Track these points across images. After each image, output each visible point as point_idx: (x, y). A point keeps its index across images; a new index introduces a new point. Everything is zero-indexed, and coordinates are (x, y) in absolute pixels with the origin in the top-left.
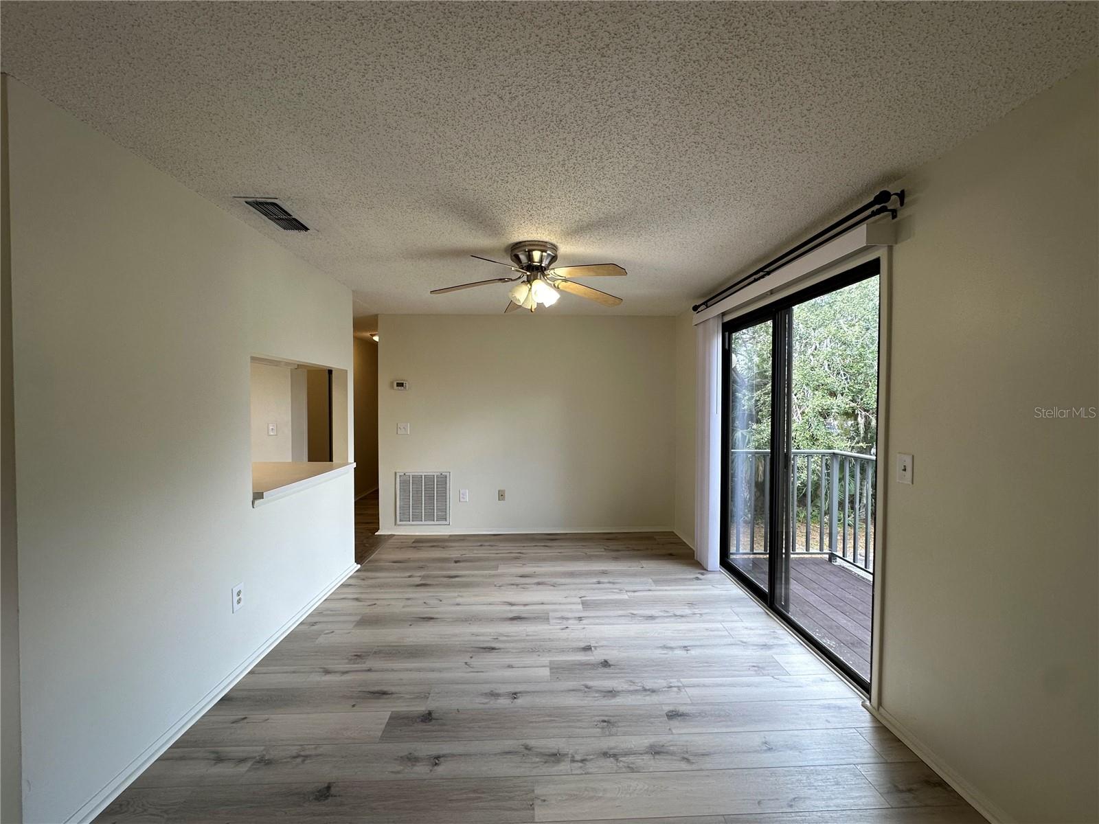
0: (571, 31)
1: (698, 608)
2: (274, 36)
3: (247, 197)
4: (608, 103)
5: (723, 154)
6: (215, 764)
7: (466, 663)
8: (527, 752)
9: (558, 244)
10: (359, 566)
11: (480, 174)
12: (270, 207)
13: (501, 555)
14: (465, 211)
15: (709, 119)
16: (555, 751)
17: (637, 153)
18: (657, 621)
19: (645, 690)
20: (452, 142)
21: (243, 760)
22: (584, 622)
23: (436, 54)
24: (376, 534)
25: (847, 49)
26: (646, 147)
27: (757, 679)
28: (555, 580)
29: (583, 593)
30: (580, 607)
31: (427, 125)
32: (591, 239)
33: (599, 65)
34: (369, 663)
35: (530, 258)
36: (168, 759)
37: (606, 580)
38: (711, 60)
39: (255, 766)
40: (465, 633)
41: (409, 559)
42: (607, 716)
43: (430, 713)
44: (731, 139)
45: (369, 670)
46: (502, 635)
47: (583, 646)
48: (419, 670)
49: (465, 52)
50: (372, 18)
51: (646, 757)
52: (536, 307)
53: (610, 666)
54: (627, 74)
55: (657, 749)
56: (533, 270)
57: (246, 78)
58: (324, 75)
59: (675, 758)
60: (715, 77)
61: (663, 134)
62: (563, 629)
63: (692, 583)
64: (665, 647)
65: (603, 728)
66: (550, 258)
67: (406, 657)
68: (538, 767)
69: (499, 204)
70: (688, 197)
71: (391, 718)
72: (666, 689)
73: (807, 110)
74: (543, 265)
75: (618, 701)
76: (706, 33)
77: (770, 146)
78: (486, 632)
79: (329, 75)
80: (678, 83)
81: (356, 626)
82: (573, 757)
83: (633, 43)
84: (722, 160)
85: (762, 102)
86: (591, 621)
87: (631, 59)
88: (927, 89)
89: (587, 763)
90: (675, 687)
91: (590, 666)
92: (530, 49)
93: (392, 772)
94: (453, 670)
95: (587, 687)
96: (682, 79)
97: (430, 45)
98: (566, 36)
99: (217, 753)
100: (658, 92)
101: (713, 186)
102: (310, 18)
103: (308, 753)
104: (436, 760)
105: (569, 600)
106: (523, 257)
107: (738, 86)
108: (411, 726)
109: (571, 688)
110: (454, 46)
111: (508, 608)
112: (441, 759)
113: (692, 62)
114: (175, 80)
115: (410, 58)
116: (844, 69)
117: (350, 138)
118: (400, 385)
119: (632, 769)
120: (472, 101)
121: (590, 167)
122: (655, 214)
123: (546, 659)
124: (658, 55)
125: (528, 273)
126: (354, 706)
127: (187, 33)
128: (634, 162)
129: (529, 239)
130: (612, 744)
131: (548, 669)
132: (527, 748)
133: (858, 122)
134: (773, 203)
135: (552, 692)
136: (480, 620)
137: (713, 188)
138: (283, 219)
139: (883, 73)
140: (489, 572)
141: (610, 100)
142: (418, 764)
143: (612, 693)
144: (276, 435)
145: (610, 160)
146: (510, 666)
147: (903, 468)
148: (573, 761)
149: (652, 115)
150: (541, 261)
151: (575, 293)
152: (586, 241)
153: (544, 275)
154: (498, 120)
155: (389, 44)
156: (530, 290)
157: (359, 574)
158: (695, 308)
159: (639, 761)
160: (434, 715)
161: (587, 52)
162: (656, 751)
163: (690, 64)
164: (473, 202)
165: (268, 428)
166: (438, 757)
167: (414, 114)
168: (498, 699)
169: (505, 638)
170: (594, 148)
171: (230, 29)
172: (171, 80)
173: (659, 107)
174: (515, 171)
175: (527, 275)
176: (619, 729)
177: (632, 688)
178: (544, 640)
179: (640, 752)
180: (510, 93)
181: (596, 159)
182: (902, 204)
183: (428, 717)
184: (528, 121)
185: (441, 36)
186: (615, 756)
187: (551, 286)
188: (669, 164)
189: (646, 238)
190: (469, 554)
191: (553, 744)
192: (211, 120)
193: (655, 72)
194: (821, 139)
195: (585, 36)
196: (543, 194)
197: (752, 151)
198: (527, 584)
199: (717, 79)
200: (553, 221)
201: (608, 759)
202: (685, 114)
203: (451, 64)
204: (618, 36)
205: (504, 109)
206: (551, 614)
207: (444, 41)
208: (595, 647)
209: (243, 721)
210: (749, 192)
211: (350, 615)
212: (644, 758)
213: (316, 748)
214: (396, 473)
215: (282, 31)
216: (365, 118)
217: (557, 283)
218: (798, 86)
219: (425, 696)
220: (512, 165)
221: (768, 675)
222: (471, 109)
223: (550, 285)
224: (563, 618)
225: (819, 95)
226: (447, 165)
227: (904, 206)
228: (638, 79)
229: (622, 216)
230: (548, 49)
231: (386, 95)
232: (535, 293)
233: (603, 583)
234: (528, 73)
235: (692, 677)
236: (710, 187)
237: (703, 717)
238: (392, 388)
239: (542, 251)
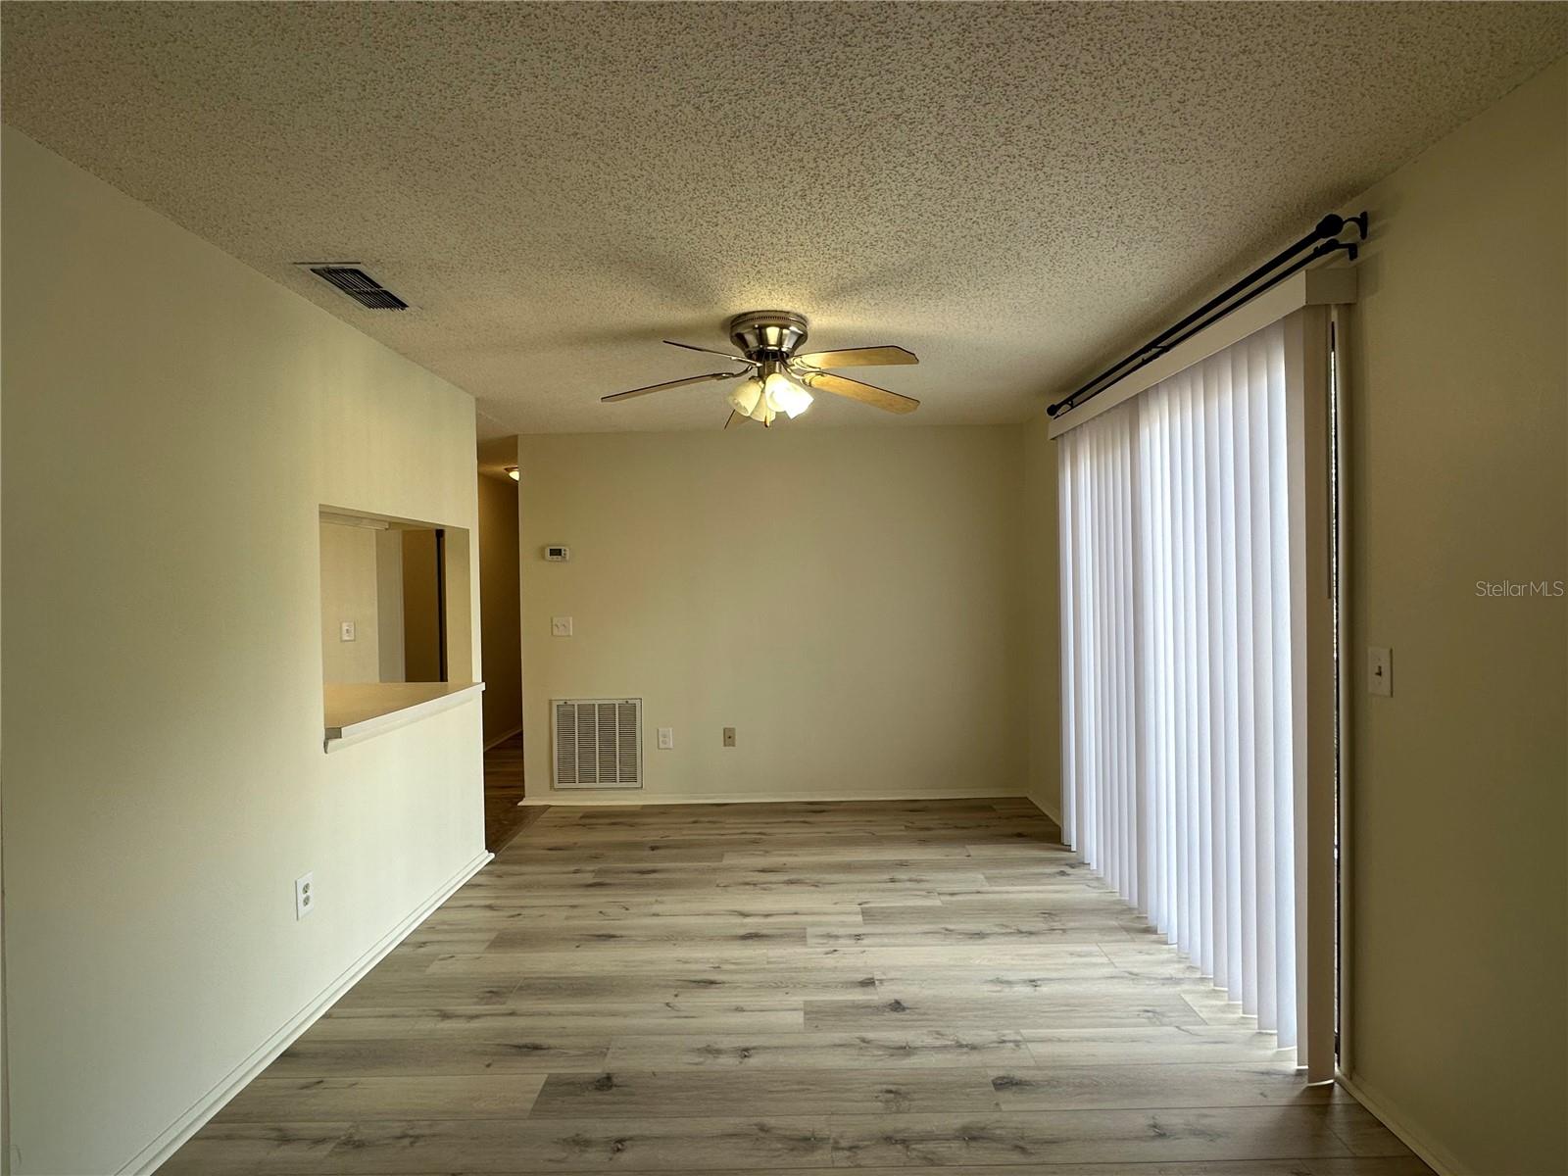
0: (794, 16)
1: (1060, 921)
2: (363, 44)
3: (315, 263)
4: (863, 107)
5: (1057, 170)
6: (279, 1146)
7: (667, 1004)
8: (762, 1134)
9: (807, 315)
10: (493, 855)
11: (672, 214)
12: (349, 277)
13: (728, 837)
14: (652, 269)
15: (1025, 123)
16: (808, 1134)
17: (918, 175)
18: (988, 940)
19: (961, 1046)
20: (627, 172)
21: (319, 1141)
22: (865, 942)
23: (598, 55)
24: (519, 804)
25: (1222, 18)
26: (931, 164)
27: (1150, 1031)
28: (816, 877)
29: (864, 897)
30: (860, 918)
31: (588, 151)
32: (861, 305)
33: (842, 57)
34: (511, 1005)
35: (762, 339)
36: (208, 1138)
37: (904, 877)
38: (1014, 43)
39: (337, 1150)
40: (668, 959)
41: (576, 843)
42: (895, 1084)
43: (609, 1078)
44: (1065, 149)
45: (512, 1014)
46: (727, 961)
47: (860, 980)
48: (592, 1014)
49: (639, 51)
50: (504, 15)
51: (955, 1145)
52: (773, 418)
53: (904, 1009)
54: (887, 67)
55: (975, 1133)
56: (767, 358)
57: (320, 99)
58: (434, 90)
59: (1004, 1146)
60: (1022, 65)
61: (955, 146)
62: (827, 953)
63: (1052, 880)
64: (999, 981)
65: (887, 1101)
66: (795, 338)
67: (569, 995)
68: (780, 1156)
69: (707, 257)
70: (1011, 235)
71: (547, 1083)
72: (996, 1045)
73: (1179, 102)
74: (784, 349)
75: (914, 1061)
76: (998, 7)
77: (1131, 154)
78: (701, 957)
79: (440, 91)
80: (967, 75)
81: (489, 947)
82: (836, 1142)
83: (889, 26)
84: (1057, 178)
85: (1104, 95)
86: (877, 940)
87: (890, 47)
88: (1366, 64)
89: (859, 1152)
90: (1010, 1041)
91: (870, 1010)
92: (736, 41)
93: (550, 1160)
94: (644, 1015)
95: (864, 1040)
96: (973, 69)
97: (588, 44)
98: (788, 22)
99: (279, 1130)
100: (937, 89)
101: (1049, 218)
102: (415, 20)
103: (418, 1132)
104: (619, 1144)
105: (838, 908)
106: (751, 339)
107: (1063, 75)
108: (579, 1095)
109: (837, 1042)
110: (623, 44)
111: (739, 920)
112: (627, 1143)
113: (984, 46)
114: (219, 107)
115: (560, 63)
116: (1224, 43)
117: (471, 173)
118: (556, 552)
119: (930, 1161)
120: (654, 114)
121: (846, 197)
122: (960, 262)
123: (798, 999)
124: (930, 40)
125: (759, 365)
126: (488, 1066)
127: (240, 47)
128: (914, 187)
129: (760, 308)
130: (901, 1125)
131: (802, 1013)
132: (763, 1128)
133: (1267, 116)
134: (1154, 239)
135: (806, 1048)
136: (692, 939)
137: (1050, 221)
138: (367, 293)
139: (1288, 45)
140: (708, 864)
141: (865, 103)
142: (589, 1150)
143: (905, 1050)
144: (354, 640)
145: (878, 187)
146: (739, 1009)
147: (1377, 671)
148: (836, 1148)
149: (932, 120)
150: (780, 343)
151: (839, 392)
152: (853, 308)
153: (786, 366)
154: (695, 138)
155: (529, 45)
156: (763, 391)
157: (490, 868)
158: (1052, 410)
159: (942, 1149)
160: (615, 1080)
161: (823, 41)
162: (971, 1136)
163: (981, 50)
164: (664, 256)
165: (341, 628)
166: (621, 1141)
167: (569, 135)
168: (717, 1057)
169: (733, 967)
170: (850, 171)
171: (300, 40)
172: (213, 107)
173: (942, 109)
174: (727, 208)
175: (758, 368)
176: (912, 1103)
177: (938, 1043)
178: (796, 970)
179: (948, 1137)
180: (711, 101)
181: (854, 185)
182: (1364, 235)
183: (606, 1083)
184: (743, 138)
185: (604, 32)
186: (904, 1141)
187: (800, 385)
188: (972, 188)
189: (951, 301)
190: (676, 837)
191: (804, 1124)
192: (267, 157)
193: (931, 63)
194: (1211, 142)
195: (816, 21)
196: (775, 240)
197: (1103, 164)
198: (771, 883)
199: (1026, 67)
200: (795, 279)
201: (892, 1147)
202: (986, 117)
203: (621, 67)
204: (866, 18)
205: (705, 123)
206: (809, 930)
207: (609, 38)
208: (881, 981)
209: (317, 1086)
210: (1110, 224)
211: (480, 930)
212: (952, 1145)
213: (430, 1126)
214: (551, 702)
215: (375, 38)
216: (494, 145)
217: (808, 378)
218: (1157, 71)
219: (601, 1052)
220: (722, 199)
221: (1170, 1024)
222: (653, 125)
223: (796, 381)
224: (829, 936)
225: (1193, 80)
226: (622, 204)
227: (1367, 239)
228: (905, 73)
229: (907, 268)
230: (763, 41)
231: (524, 112)
232: (771, 396)
233: (899, 881)
234: (735, 73)
235: (1041, 1026)
236: (1043, 220)
237: (1055, 1087)
238: (543, 557)
239: (782, 327)
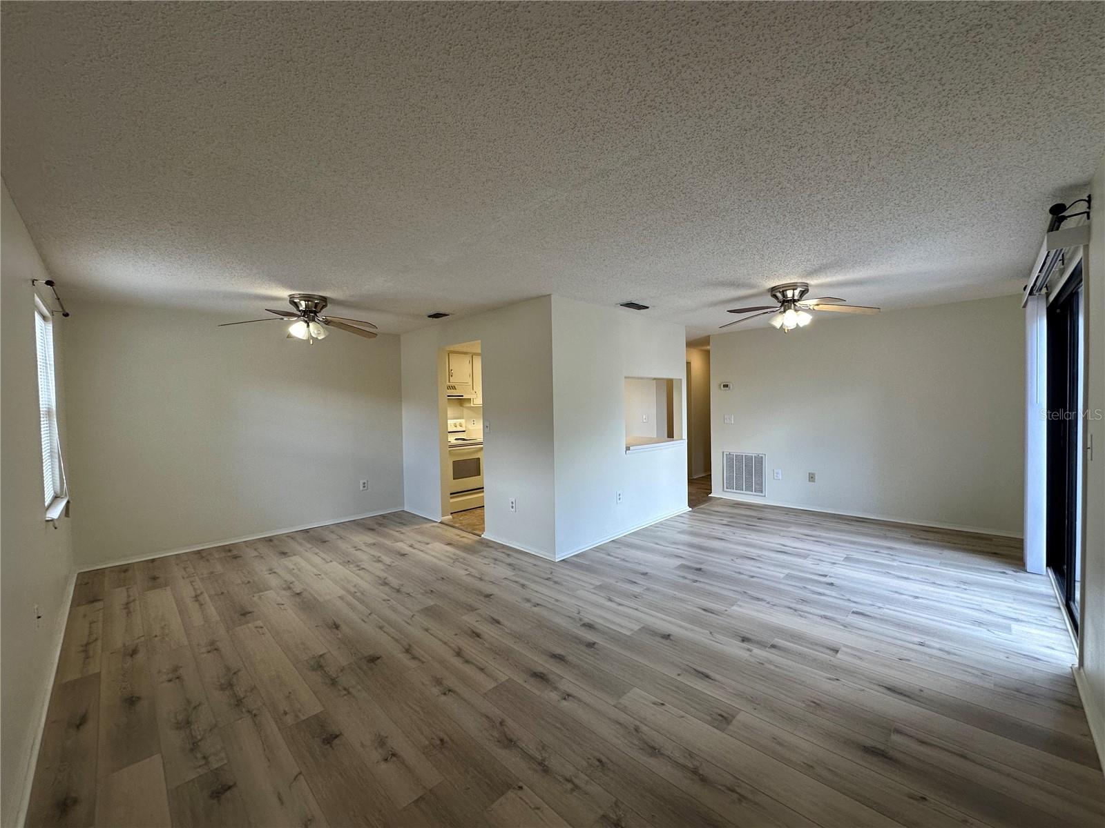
3: (621, 303)
7: (732, 559)
9: (807, 282)
10: (691, 509)
12: (631, 306)
13: (799, 522)
22: (837, 565)
24: (708, 495)
29: (853, 553)
30: (842, 559)
34: (678, 546)
35: (784, 295)
41: (727, 512)
42: (806, 599)
43: (702, 569)
45: (678, 549)
46: (765, 555)
47: (821, 574)
53: (834, 586)
56: (787, 303)
62: (813, 564)
66: (800, 293)
74: (795, 299)
78: (755, 552)
86: (845, 566)
89: (776, 606)
91: (817, 582)
94: (722, 560)
95: (804, 587)
105: (834, 554)
106: (779, 295)
108: (690, 569)
109: (792, 584)
111: (781, 546)
112: (698, 582)
118: (726, 386)
123: (786, 571)
129: (784, 283)
131: (784, 575)
135: (780, 583)
136: (755, 547)
144: (648, 422)
148: (768, 603)
150: (793, 296)
153: (795, 306)
156: (784, 317)
157: (691, 513)
158: (1025, 289)
169: (766, 557)
175: (783, 307)
178: (793, 564)
182: (1089, 207)
206: (812, 556)
211: (677, 528)
214: (723, 453)
223: (802, 311)
224: (820, 560)
227: (1091, 209)
232: (788, 319)
238: (720, 387)
239: (794, 290)
